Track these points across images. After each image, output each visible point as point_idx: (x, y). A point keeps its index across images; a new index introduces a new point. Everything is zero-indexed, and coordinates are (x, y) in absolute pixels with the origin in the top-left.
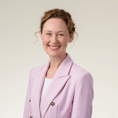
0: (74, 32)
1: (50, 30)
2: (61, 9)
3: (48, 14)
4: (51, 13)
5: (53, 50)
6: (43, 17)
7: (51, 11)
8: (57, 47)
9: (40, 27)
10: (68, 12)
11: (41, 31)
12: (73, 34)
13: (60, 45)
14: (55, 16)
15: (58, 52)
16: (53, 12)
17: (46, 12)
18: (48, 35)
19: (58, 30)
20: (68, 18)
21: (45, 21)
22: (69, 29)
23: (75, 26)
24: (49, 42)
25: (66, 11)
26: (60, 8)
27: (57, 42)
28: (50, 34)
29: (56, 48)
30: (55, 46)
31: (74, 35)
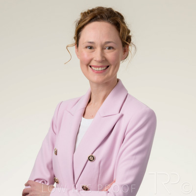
0: (129, 43)
1: (91, 40)
2: (108, 7)
3: (86, 16)
4: (92, 13)
5: (98, 72)
6: (79, 20)
7: (92, 11)
8: (104, 68)
9: (75, 38)
10: (119, 12)
11: (77, 44)
12: (128, 47)
13: (108, 65)
14: (98, 18)
15: (106, 76)
16: (96, 12)
17: (83, 12)
18: (88, 50)
19: (105, 40)
20: (119, 20)
21: (83, 27)
22: (122, 38)
23: (130, 34)
24: (91, 60)
25: (116, 10)
26: (106, 5)
27: (104, 59)
28: (91, 48)
29: (102, 69)
30: (101, 67)
31: (130, 47)
